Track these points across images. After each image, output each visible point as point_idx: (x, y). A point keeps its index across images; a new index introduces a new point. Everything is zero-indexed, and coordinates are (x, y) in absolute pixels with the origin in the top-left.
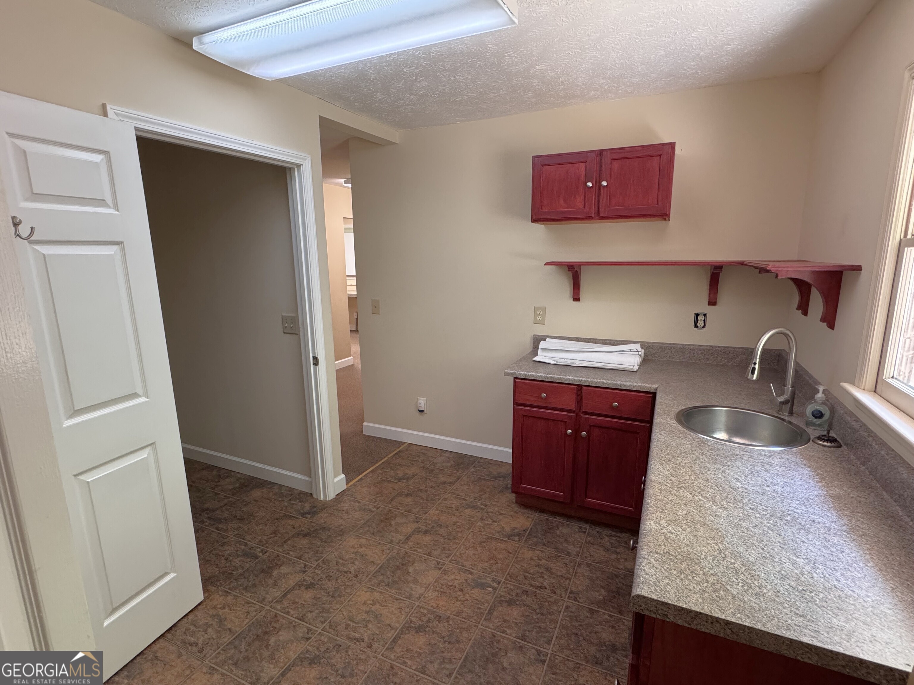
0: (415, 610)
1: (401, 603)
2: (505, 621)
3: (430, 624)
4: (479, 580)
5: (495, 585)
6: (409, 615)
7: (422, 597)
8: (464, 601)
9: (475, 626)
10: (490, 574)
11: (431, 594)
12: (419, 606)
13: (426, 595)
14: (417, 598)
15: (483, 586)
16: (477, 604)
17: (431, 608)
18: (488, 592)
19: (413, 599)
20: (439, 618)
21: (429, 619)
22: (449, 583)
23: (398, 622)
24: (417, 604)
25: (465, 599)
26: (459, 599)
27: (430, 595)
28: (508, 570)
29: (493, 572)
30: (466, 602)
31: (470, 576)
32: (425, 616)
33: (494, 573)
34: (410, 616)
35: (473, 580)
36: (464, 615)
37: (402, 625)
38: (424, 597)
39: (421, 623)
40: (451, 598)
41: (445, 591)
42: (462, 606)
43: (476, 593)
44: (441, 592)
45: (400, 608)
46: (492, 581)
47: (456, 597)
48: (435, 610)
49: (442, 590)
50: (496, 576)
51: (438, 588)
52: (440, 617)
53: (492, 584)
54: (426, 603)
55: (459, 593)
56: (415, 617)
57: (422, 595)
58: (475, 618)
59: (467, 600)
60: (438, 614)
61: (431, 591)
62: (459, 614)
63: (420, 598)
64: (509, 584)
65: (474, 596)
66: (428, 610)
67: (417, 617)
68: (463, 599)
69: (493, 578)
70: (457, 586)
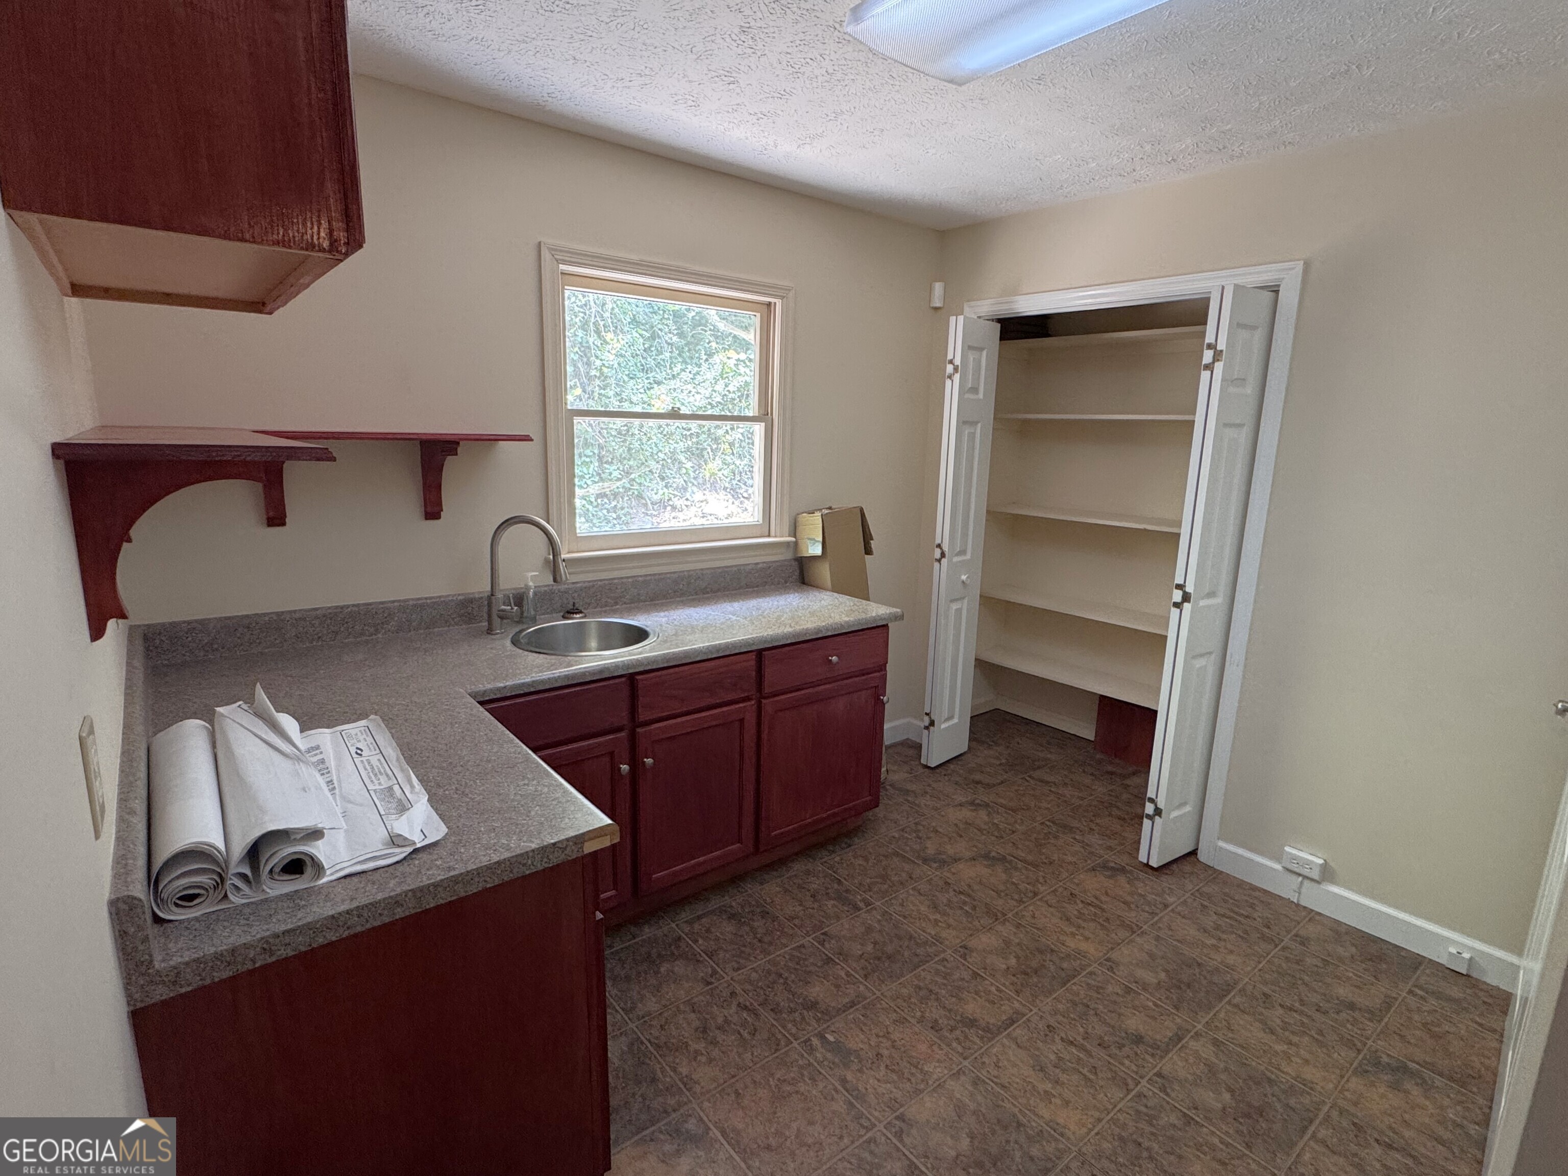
0: (972, 1054)
1: (995, 1077)
2: (838, 987)
3: (952, 1023)
4: (836, 1060)
5: (815, 1041)
6: (983, 1050)
7: (955, 1071)
8: (884, 1036)
9: (885, 996)
10: (810, 1064)
11: (936, 1071)
12: (965, 1059)
13: (946, 1072)
14: (964, 1072)
15: (837, 1048)
16: (865, 1024)
17: (944, 1046)
18: (835, 1035)
19: (973, 1075)
20: (935, 1027)
21: (951, 1031)
22: (895, 1078)
23: (1003, 1046)
24: (966, 1063)
25: (880, 1039)
26: (890, 1043)
27: (939, 1070)
28: (770, 1058)
29: (801, 1067)
30: (881, 1034)
31: (849, 1077)
32: (957, 1039)
33: (800, 1062)
34: (982, 1047)
35: (846, 1066)
36: (894, 1016)
37: (997, 1039)
38: (951, 1070)
39: (967, 1031)
40: (903, 1049)
41: (908, 1065)
42: (891, 1029)
43: (856, 1041)
44: (916, 1067)
45: (999, 1067)
46: (816, 1050)
47: (893, 1047)
48: (938, 1041)
49: (914, 1070)
50: (802, 1056)
51: (920, 1076)
52: (932, 1028)
53: (819, 1045)
54: (951, 1059)
55: (885, 1052)
56: (975, 1043)
57: (954, 1074)
58: (879, 1006)
59: (877, 1036)
60: (935, 1033)
61: (935, 1076)
62: (902, 1021)
63: (958, 1072)
64: (791, 1034)
65: (862, 1036)
66: (949, 1045)
67: (971, 1041)
68: (884, 1040)
69: (810, 1054)
70: (882, 1068)
